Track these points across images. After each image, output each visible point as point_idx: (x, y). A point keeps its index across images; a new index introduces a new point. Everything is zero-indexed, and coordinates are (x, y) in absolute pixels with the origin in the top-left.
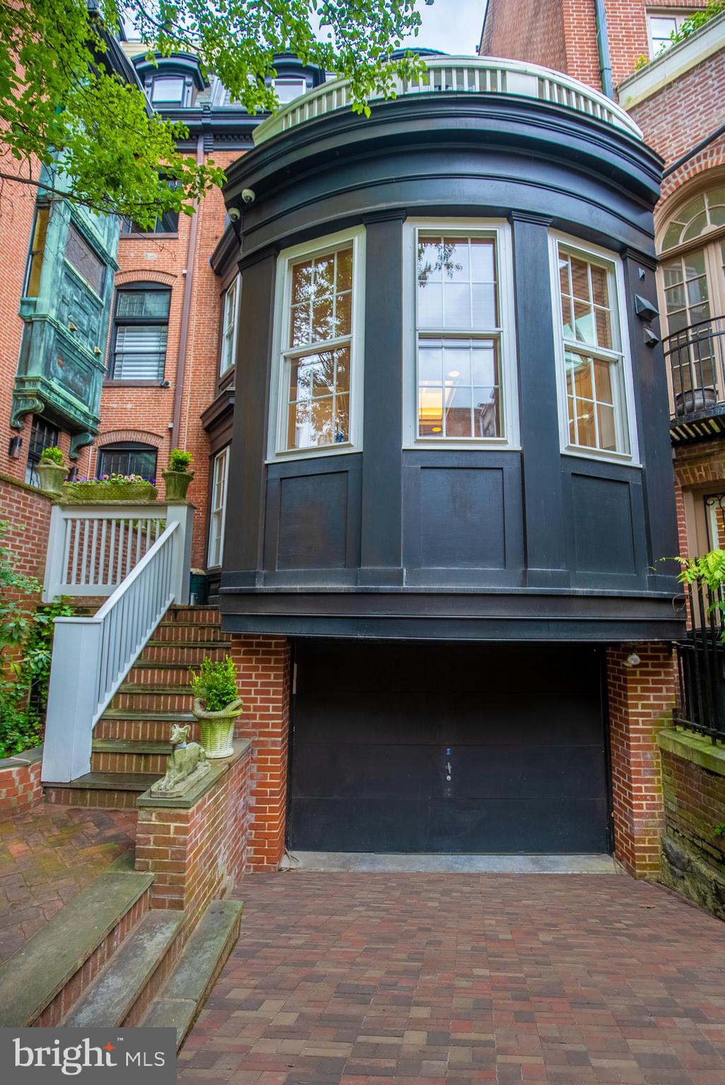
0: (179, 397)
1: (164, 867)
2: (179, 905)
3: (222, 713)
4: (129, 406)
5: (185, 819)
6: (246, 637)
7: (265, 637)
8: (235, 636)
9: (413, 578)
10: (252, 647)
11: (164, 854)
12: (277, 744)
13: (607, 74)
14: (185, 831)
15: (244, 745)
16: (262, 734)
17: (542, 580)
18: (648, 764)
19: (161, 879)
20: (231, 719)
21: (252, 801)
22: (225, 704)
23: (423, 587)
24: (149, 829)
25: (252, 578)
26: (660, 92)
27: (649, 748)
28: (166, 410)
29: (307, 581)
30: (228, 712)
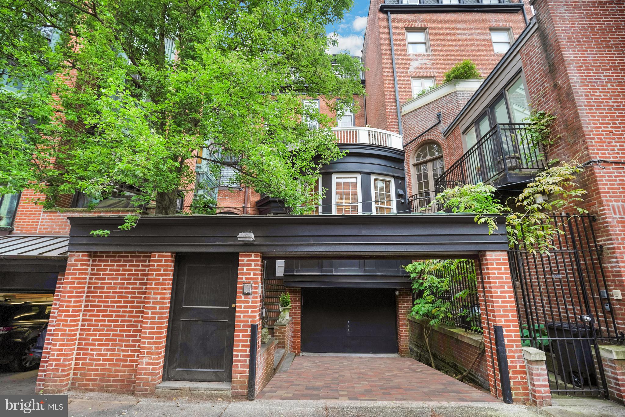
0: (247, 194)
1: (280, 339)
2: (284, 347)
3: (287, 307)
4: (227, 198)
5: (285, 328)
6: (290, 287)
7: (295, 287)
8: (287, 287)
9: (336, 271)
10: (292, 291)
11: (280, 336)
12: (299, 318)
13: (398, 102)
14: (285, 331)
15: (291, 318)
16: (295, 315)
17: (369, 271)
18: (405, 324)
19: (280, 342)
20: (289, 309)
21: (293, 335)
22: (287, 305)
23: (338, 274)
24: (277, 330)
25: (293, 271)
26: (413, 111)
27: (405, 319)
28: (241, 199)
29: (308, 272)
30: (288, 307)
